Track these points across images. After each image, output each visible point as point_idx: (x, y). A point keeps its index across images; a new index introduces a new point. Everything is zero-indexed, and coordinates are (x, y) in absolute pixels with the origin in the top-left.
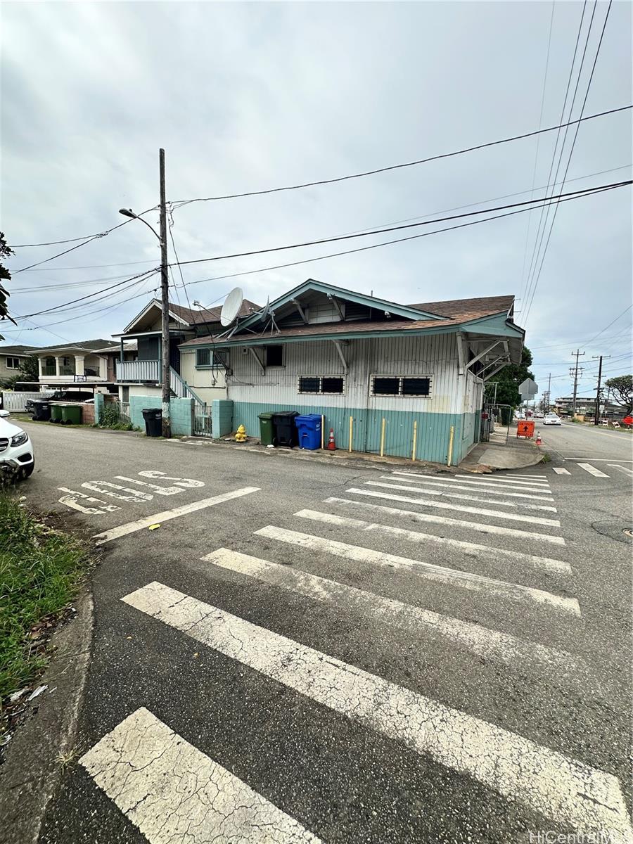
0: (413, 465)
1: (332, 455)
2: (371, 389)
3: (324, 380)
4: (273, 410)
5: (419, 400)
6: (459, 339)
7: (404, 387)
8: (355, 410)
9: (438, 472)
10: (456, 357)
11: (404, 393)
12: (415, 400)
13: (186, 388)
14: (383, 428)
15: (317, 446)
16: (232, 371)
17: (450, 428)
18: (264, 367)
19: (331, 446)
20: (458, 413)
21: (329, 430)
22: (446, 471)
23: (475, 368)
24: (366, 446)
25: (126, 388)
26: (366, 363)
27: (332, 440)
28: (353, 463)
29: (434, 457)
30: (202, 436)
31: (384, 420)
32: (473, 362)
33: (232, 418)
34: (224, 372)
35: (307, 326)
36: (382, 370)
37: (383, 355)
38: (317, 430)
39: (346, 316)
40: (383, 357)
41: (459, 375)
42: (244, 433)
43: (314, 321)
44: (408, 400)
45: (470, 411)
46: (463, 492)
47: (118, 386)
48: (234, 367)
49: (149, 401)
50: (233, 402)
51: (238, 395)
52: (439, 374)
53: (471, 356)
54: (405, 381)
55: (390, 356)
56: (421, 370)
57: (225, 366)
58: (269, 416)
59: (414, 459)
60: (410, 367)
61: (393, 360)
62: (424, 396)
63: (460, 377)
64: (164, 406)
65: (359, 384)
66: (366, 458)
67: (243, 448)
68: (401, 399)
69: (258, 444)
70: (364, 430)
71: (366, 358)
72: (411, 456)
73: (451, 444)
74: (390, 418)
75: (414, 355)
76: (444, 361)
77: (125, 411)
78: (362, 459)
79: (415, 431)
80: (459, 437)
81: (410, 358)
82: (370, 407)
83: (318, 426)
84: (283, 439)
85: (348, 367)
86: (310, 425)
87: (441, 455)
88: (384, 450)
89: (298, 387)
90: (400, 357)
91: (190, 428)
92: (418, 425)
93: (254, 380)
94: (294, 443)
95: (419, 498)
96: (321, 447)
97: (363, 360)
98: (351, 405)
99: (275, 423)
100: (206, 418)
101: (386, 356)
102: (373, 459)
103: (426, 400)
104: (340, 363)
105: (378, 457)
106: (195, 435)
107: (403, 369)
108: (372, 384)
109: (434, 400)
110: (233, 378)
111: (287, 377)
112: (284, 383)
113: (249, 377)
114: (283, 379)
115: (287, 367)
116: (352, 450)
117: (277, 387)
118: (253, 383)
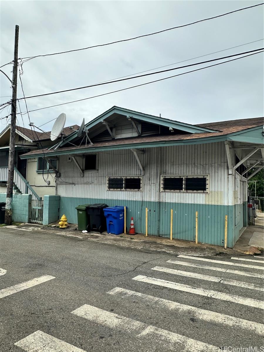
0: (196, 248)
1: (132, 239)
2: (162, 186)
3: (127, 180)
4: (88, 203)
5: (199, 194)
6: (227, 147)
7: (187, 185)
8: (150, 202)
9: (217, 254)
10: (225, 161)
11: (187, 189)
12: (196, 195)
13: (28, 187)
14: (172, 217)
15: (120, 231)
16: (60, 174)
17: (224, 217)
18: (83, 171)
19: (132, 231)
20: (230, 204)
21: (130, 219)
22: (223, 253)
23: (241, 170)
24: (159, 231)
26: (157, 167)
27: (132, 227)
28: (147, 246)
29: (213, 240)
30: (36, 223)
31: (172, 210)
32: (239, 164)
33: (59, 209)
34: (54, 175)
35: (114, 140)
36: (169, 172)
37: (170, 160)
38: (121, 218)
39: (142, 132)
40: (170, 162)
41: (229, 174)
42: (66, 221)
43: (119, 137)
44: (190, 194)
45: (239, 203)
46: (239, 278)
48: (62, 171)
50: (60, 197)
51: (64, 192)
52: (213, 174)
53: (237, 161)
54: (187, 180)
55: (175, 161)
56: (199, 171)
57: (55, 170)
58: (84, 208)
59: (197, 242)
60: (190, 169)
61: (177, 163)
62: (202, 191)
63: (230, 176)
64: (7, 200)
65: (153, 182)
66: (159, 241)
67: (63, 233)
68: (185, 194)
69: (76, 229)
70: (157, 219)
71: (157, 163)
72: (195, 239)
73: (226, 230)
74: (177, 209)
75: (193, 160)
76: (216, 165)
78: (155, 243)
79: (197, 220)
80: (232, 224)
81: (190, 163)
82: (161, 200)
83: (121, 215)
84: (94, 226)
85: (144, 169)
86: (114, 215)
87: (219, 239)
88: (173, 234)
89: (107, 185)
90: (182, 162)
91: (27, 217)
92: (199, 215)
93: (76, 180)
94: (102, 229)
95: (199, 286)
96: (124, 232)
97: (155, 164)
98: (147, 199)
99: (88, 213)
100: (39, 210)
101: (172, 161)
102: (164, 242)
103: (204, 195)
104: (138, 167)
105: (168, 240)
106: (31, 223)
107: (185, 171)
108: (162, 182)
109: (211, 194)
110: (60, 180)
111: (99, 177)
112: (97, 182)
113: (72, 178)
114: (96, 179)
115: (99, 171)
116: (148, 235)
117: (92, 185)
118: (75, 183)
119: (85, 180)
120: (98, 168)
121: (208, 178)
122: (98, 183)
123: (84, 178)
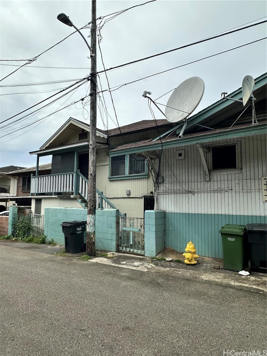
18: (209, 171)
25: (38, 201)
30: (129, 253)
33: (165, 231)
42: (196, 253)
47: (31, 198)
48: (166, 173)
49: (65, 212)
50: (165, 213)
51: (172, 205)
64: (89, 219)
69: (219, 268)
77: (38, 223)
89: (265, 193)
91: (115, 243)
106: (120, 252)
111: (245, 181)
112: (241, 188)
113: (187, 184)
114: (239, 184)
115: (244, 170)
117: (230, 194)
118: (194, 191)
120: (242, 165)
122: (243, 190)
123: (212, 182)
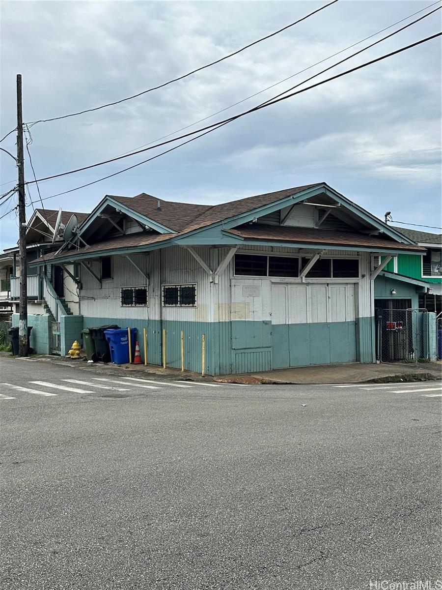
2: (163, 299)
3: (136, 291)
7: (181, 297)
8: (155, 321)
11: (181, 302)
12: (188, 309)
13: (57, 304)
14: (164, 339)
15: (125, 360)
16: (82, 284)
18: (100, 281)
19: (136, 359)
24: (161, 359)
26: (159, 273)
27: (137, 354)
35: (124, 236)
36: (168, 280)
40: (168, 266)
41: (210, 282)
43: (129, 231)
44: (184, 309)
47: (12, 304)
51: (86, 310)
52: (200, 282)
54: (181, 290)
55: (172, 265)
56: (190, 279)
58: (88, 331)
59: (182, 369)
60: (184, 276)
61: (174, 269)
62: (192, 305)
64: (20, 323)
65: (156, 295)
68: (179, 309)
69: (85, 359)
70: (160, 343)
72: (180, 367)
73: (203, 352)
75: (186, 264)
76: (202, 270)
79: (182, 341)
81: (183, 268)
82: (163, 318)
83: (124, 339)
84: (100, 355)
85: (149, 277)
89: (121, 300)
90: (178, 266)
91: (48, 346)
93: (95, 294)
96: (129, 362)
98: (152, 317)
100: (58, 336)
103: (193, 309)
108: (163, 294)
109: (198, 308)
110: (83, 293)
111: (114, 289)
114: (112, 291)
115: (114, 279)
116: (147, 363)
117: (109, 300)
118: (95, 297)
119: (104, 292)
120: (113, 275)
121: (196, 287)
122: (114, 297)
123: (103, 289)
